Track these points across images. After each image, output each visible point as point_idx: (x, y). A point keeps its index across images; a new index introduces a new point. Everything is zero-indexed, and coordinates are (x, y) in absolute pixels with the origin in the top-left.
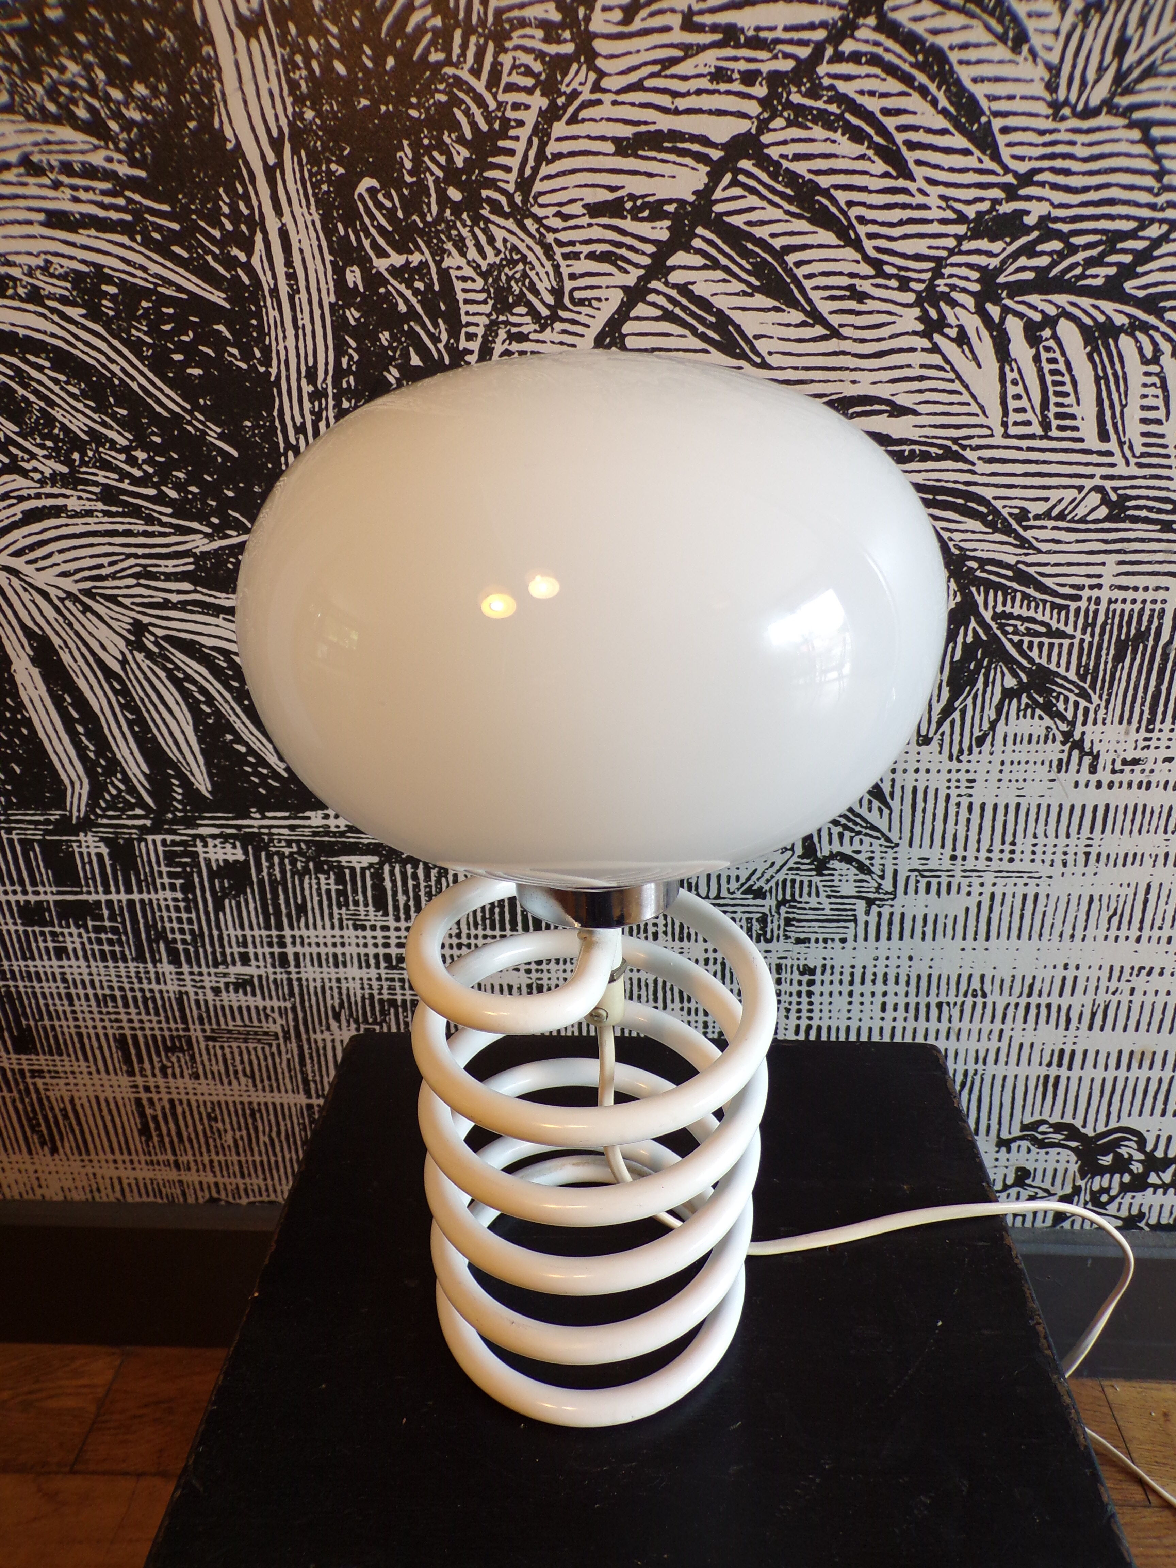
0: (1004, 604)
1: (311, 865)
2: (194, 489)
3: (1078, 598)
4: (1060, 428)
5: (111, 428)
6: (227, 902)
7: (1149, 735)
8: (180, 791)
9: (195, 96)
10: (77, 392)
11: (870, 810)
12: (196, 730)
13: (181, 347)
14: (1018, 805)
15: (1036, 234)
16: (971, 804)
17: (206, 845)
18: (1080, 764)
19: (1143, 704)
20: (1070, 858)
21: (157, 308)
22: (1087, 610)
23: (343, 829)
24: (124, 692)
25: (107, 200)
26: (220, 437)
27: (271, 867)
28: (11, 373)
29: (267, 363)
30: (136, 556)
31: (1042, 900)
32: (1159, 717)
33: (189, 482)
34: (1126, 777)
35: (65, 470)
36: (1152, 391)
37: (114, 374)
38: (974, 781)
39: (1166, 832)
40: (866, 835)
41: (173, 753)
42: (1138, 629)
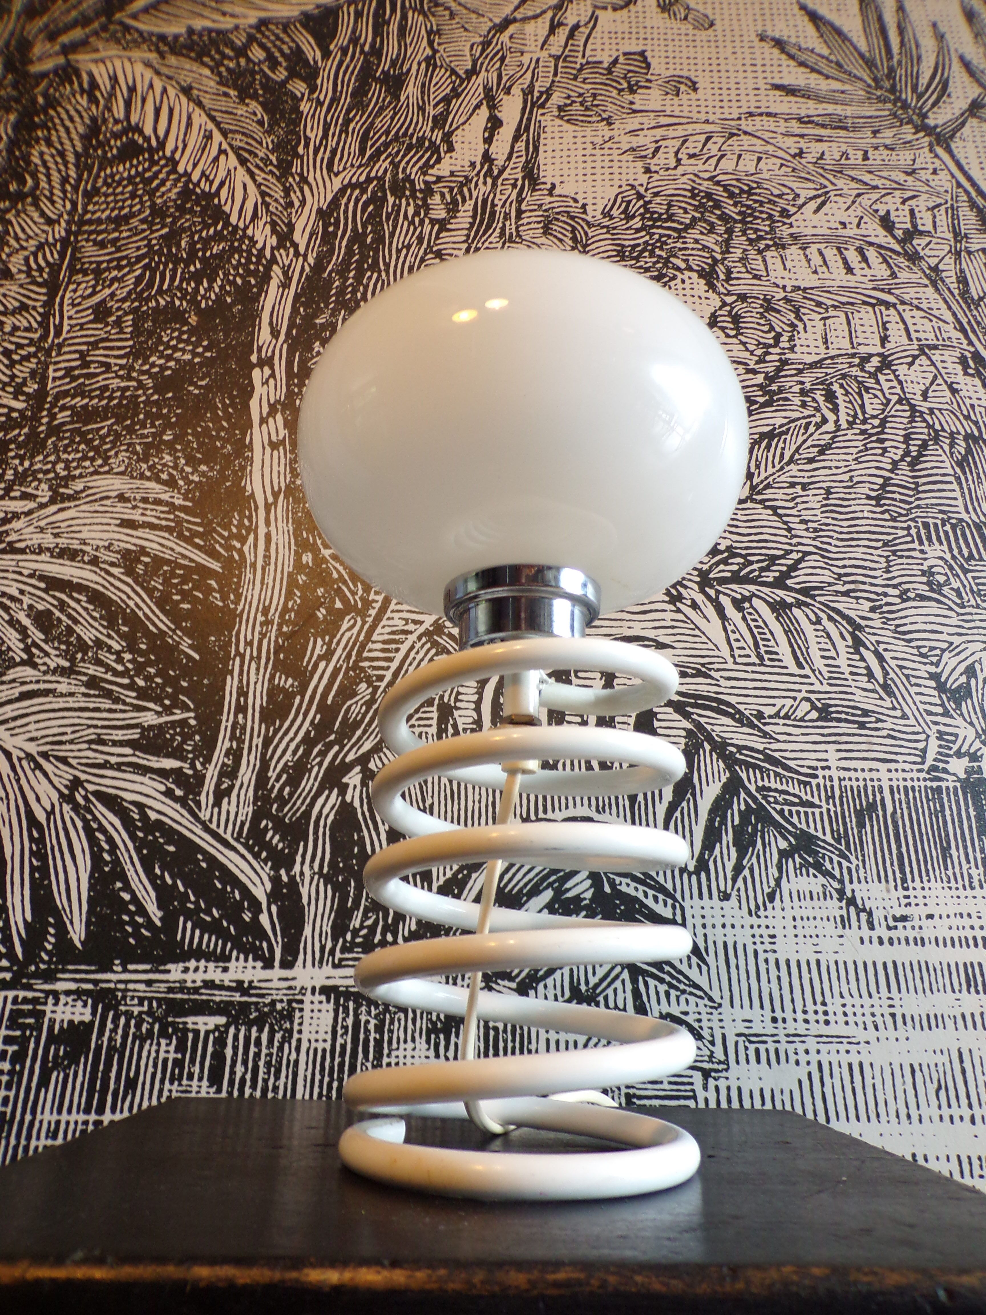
0: (763, 780)
1: (157, 1026)
2: (159, 680)
3: (816, 776)
4: (770, 659)
5: (113, 638)
6: (55, 1073)
7: (906, 893)
8: (52, 940)
9: (235, 473)
10: (97, 615)
11: (690, 967)
12: (91, 877)
13: (182, 592)
14: (818, 962)
15: (726, 554)
16: (777, 960)
17: (56, 1004)
18: (859, 921)
19: (892, 864)
20: (879, 1020)
21: (172, 572)
22: (825, 786)
23: (199, 984)
24: (41, 841)
25: (162, 516)
26: (190, 647)
27: (114, 1030)
28: (56, 603)
29: (237, 603)
30: (96, 727)
31: (867, 1068)
32: (909, 876)
33: (156, 675)
34: (900, 933)
35: (67, 664)
36: (822, 640)
37: (128, 606)
38: (773, 937)
39: (954, 991)
40: (691, 994)
41: (60, 900)
42: (868, 802)
